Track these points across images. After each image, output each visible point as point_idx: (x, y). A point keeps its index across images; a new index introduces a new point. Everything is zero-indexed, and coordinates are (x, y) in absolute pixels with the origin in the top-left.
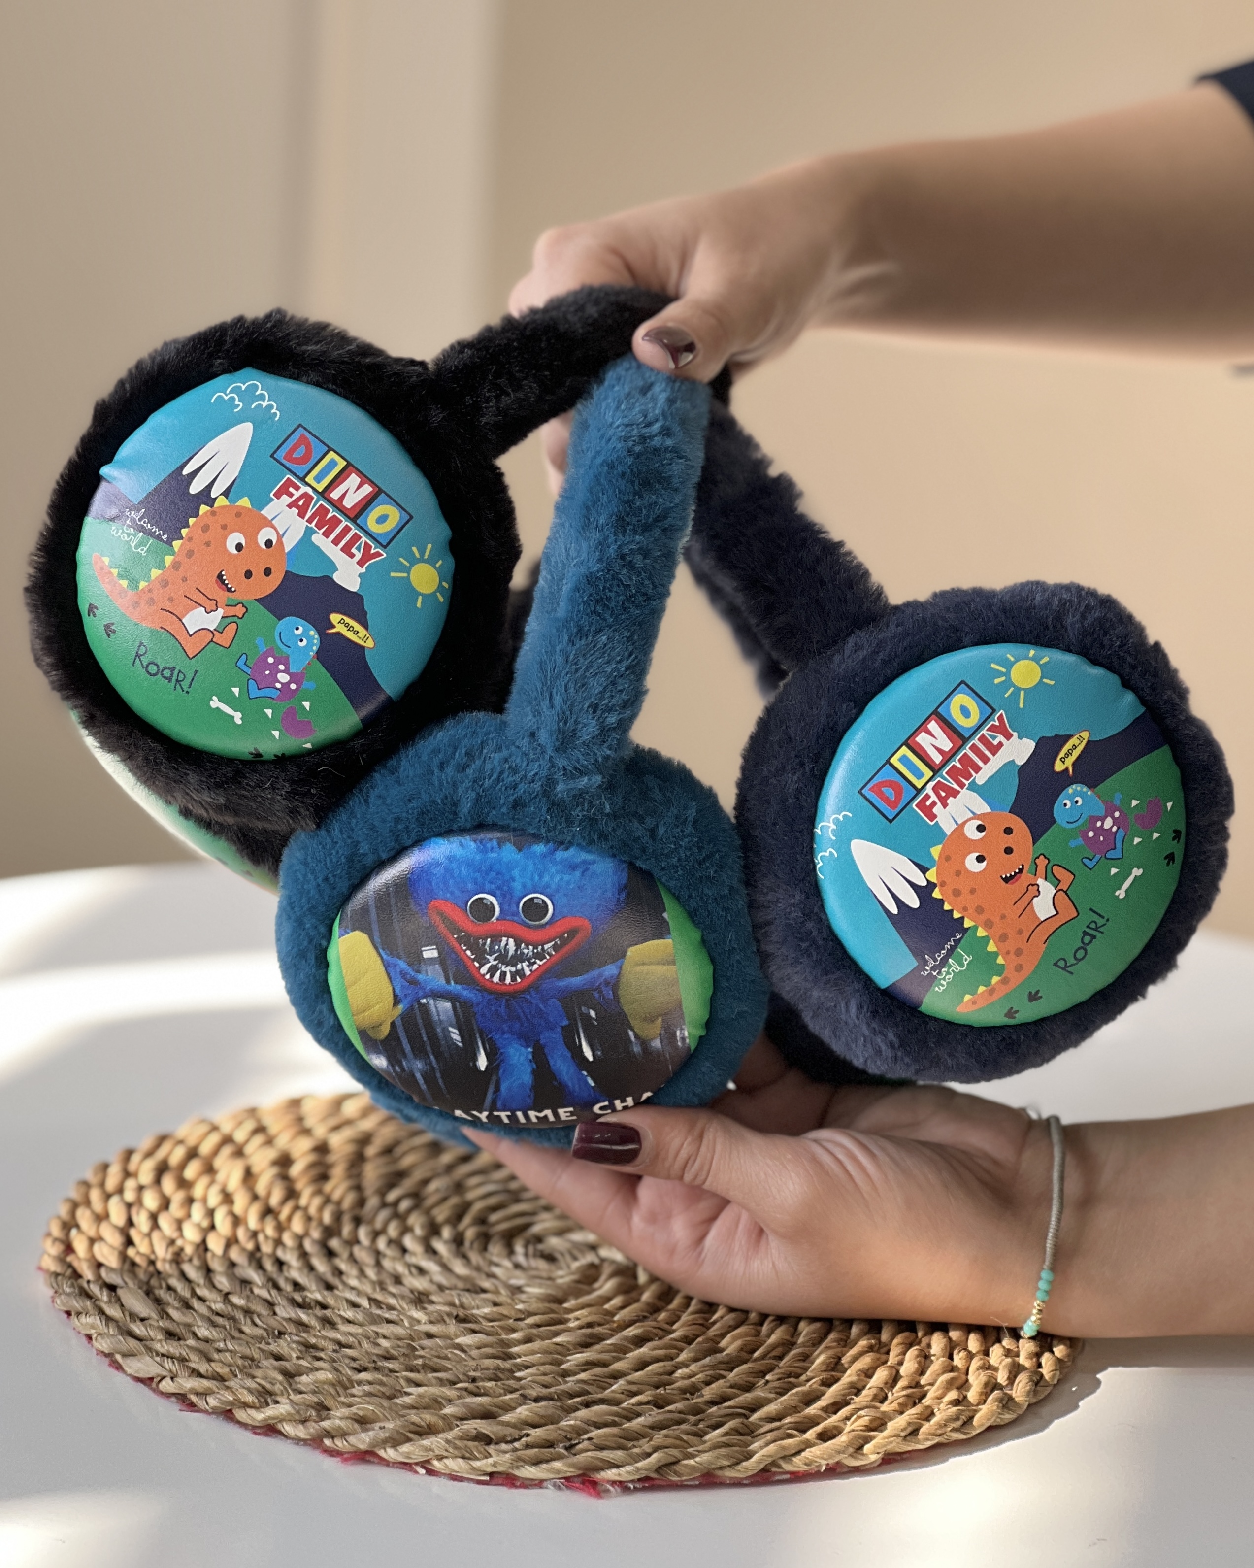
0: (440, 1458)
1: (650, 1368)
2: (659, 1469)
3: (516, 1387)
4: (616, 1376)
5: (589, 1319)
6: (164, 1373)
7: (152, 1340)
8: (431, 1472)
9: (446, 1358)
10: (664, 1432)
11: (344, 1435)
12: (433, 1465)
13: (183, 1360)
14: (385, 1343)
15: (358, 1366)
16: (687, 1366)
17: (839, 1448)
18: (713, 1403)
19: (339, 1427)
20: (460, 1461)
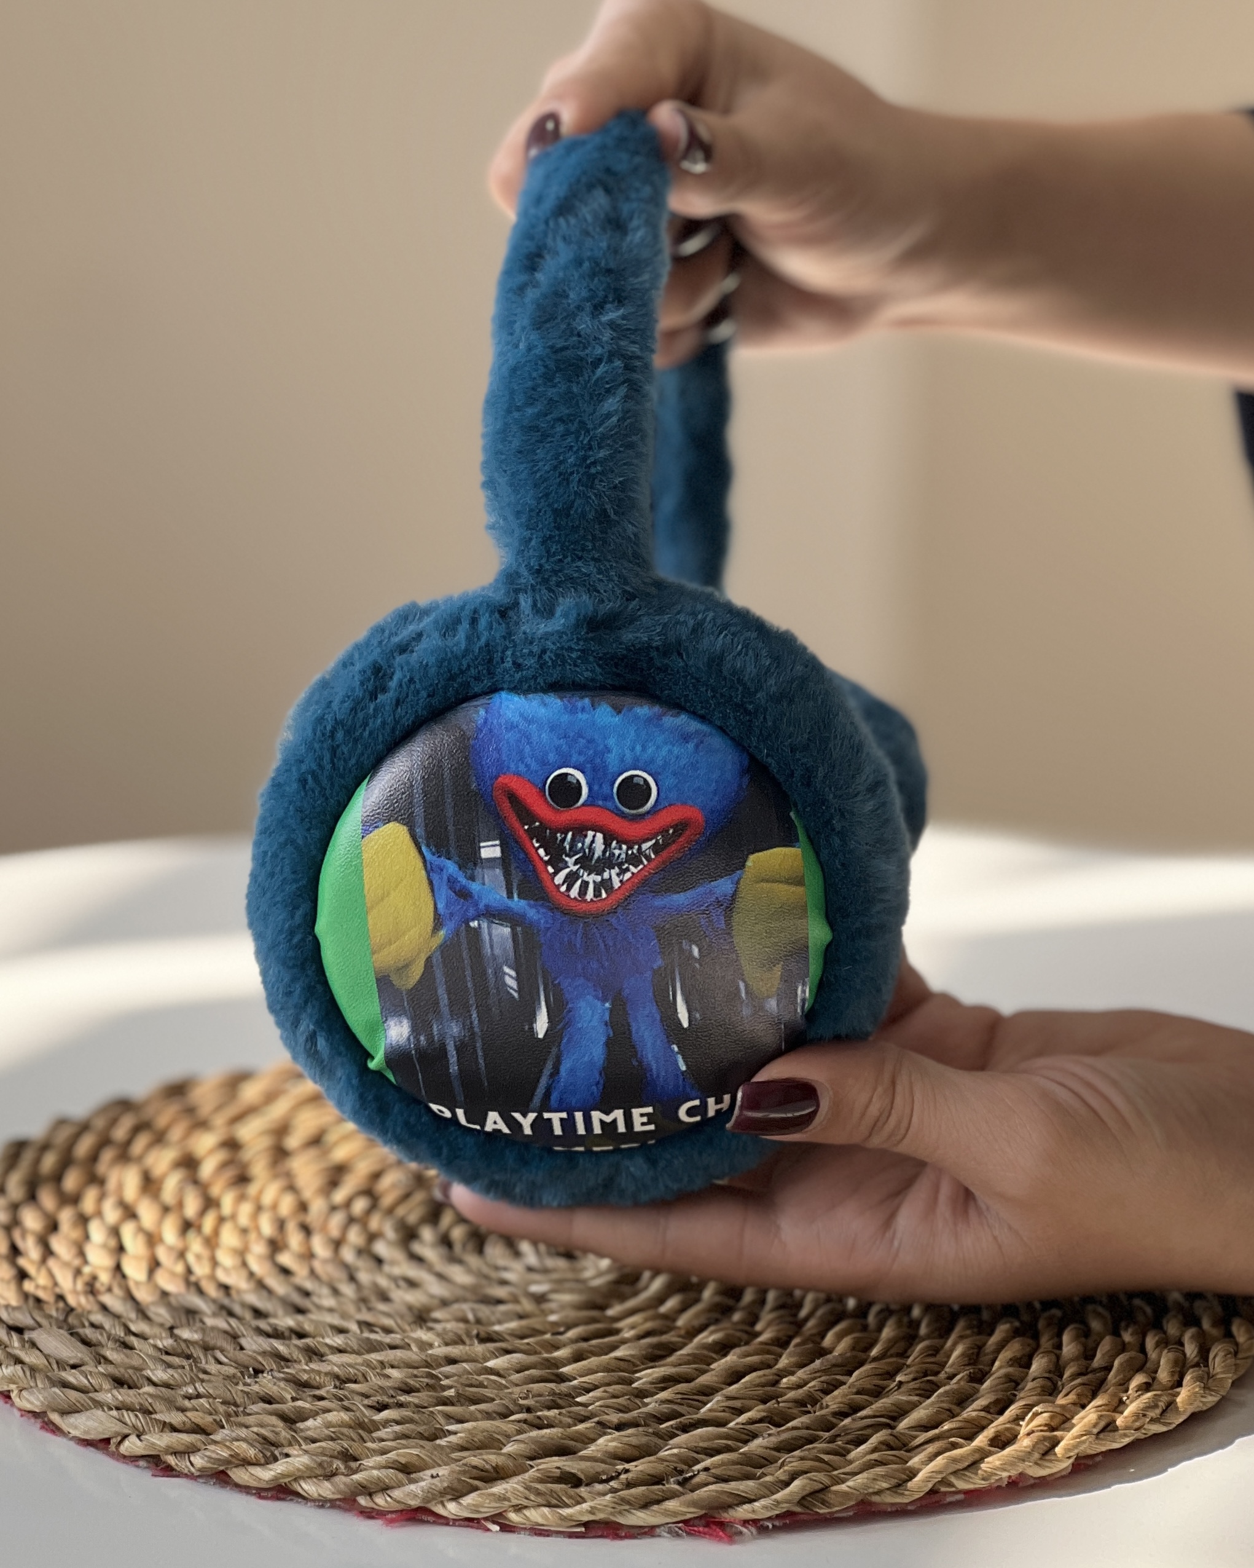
0: (518, 1509)
1: (747, 1378)
2: (802, 1501)
3: (586, 1414)
4: (708, 1392)
5: (649, 1325)
6: (126, 1431)
7: (96, 1391)
8: (507, 1528)
9: (481, 1385)
10: (797, 1453)
11: (385, 1489)
12: (506, 1518)
13: (147, 1412)
14: (395, 1373)
15: (375, 1404)
16: (793, 1373)
17: (1020, 1454)
18: (843, 1415)
19: (379, 1478)
20: (546, 1510)
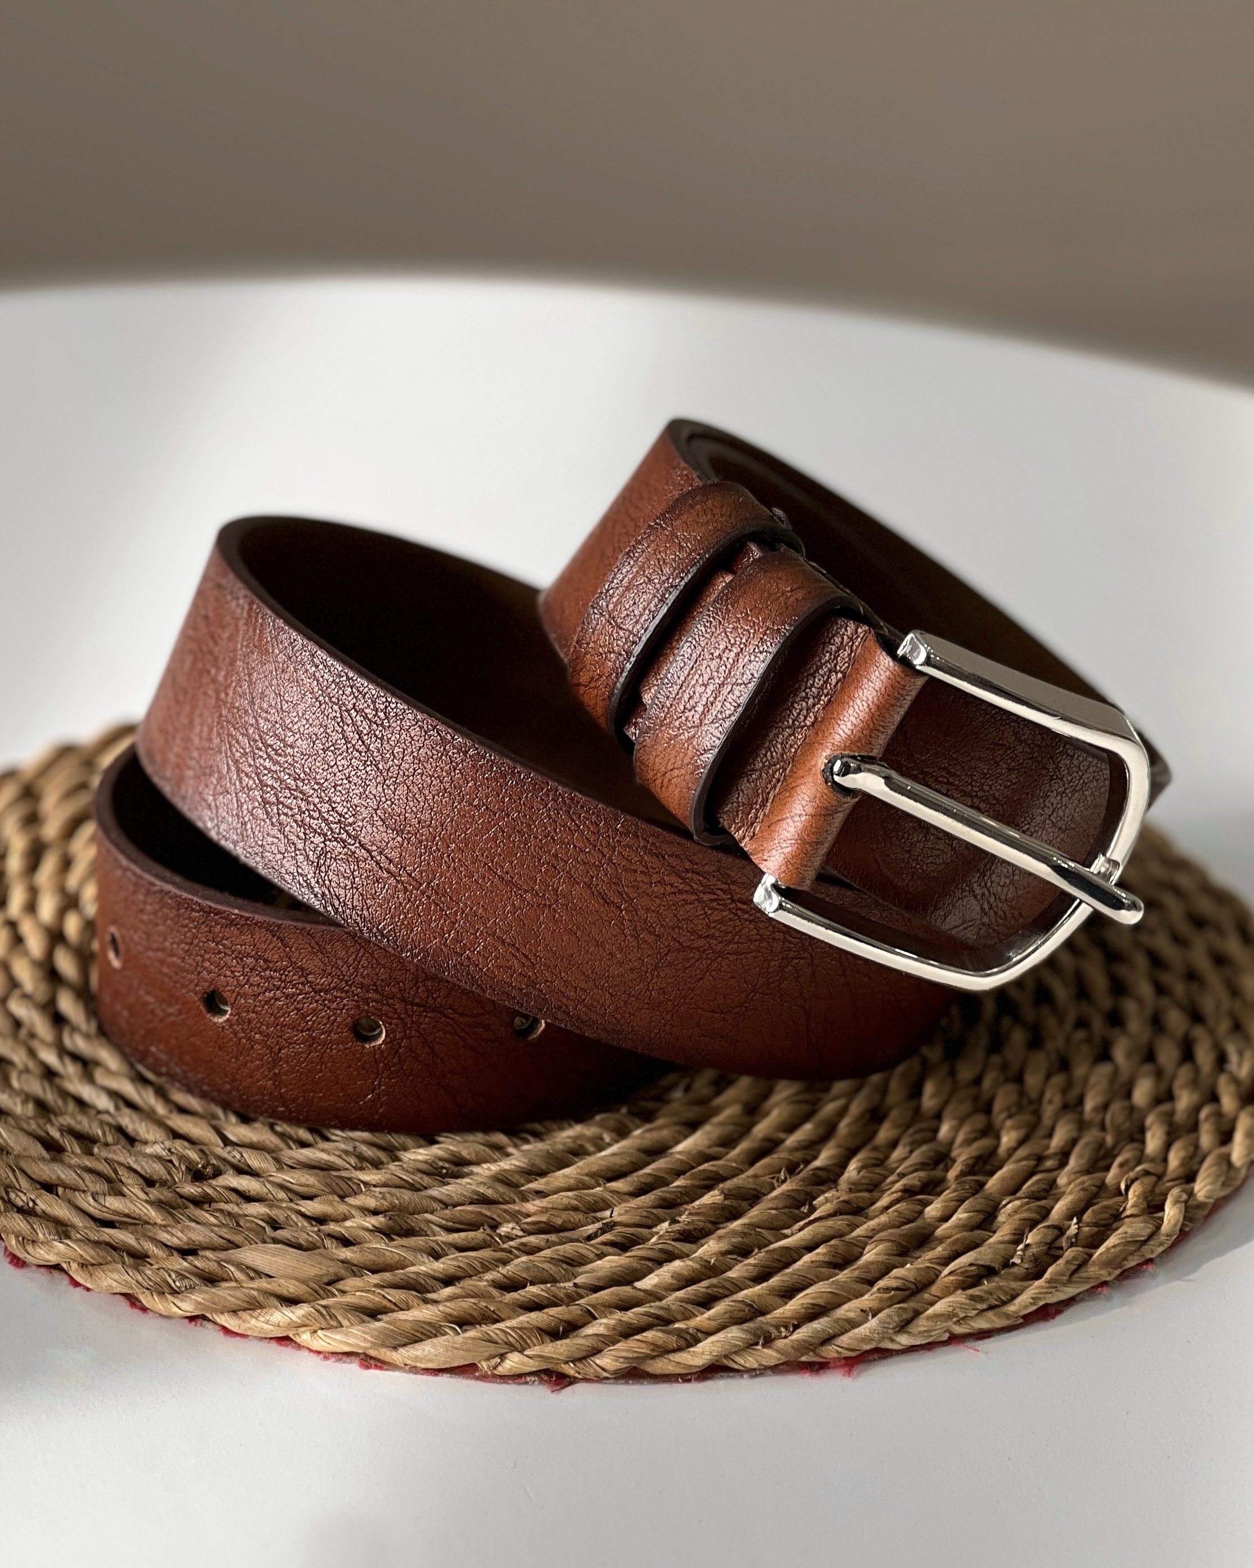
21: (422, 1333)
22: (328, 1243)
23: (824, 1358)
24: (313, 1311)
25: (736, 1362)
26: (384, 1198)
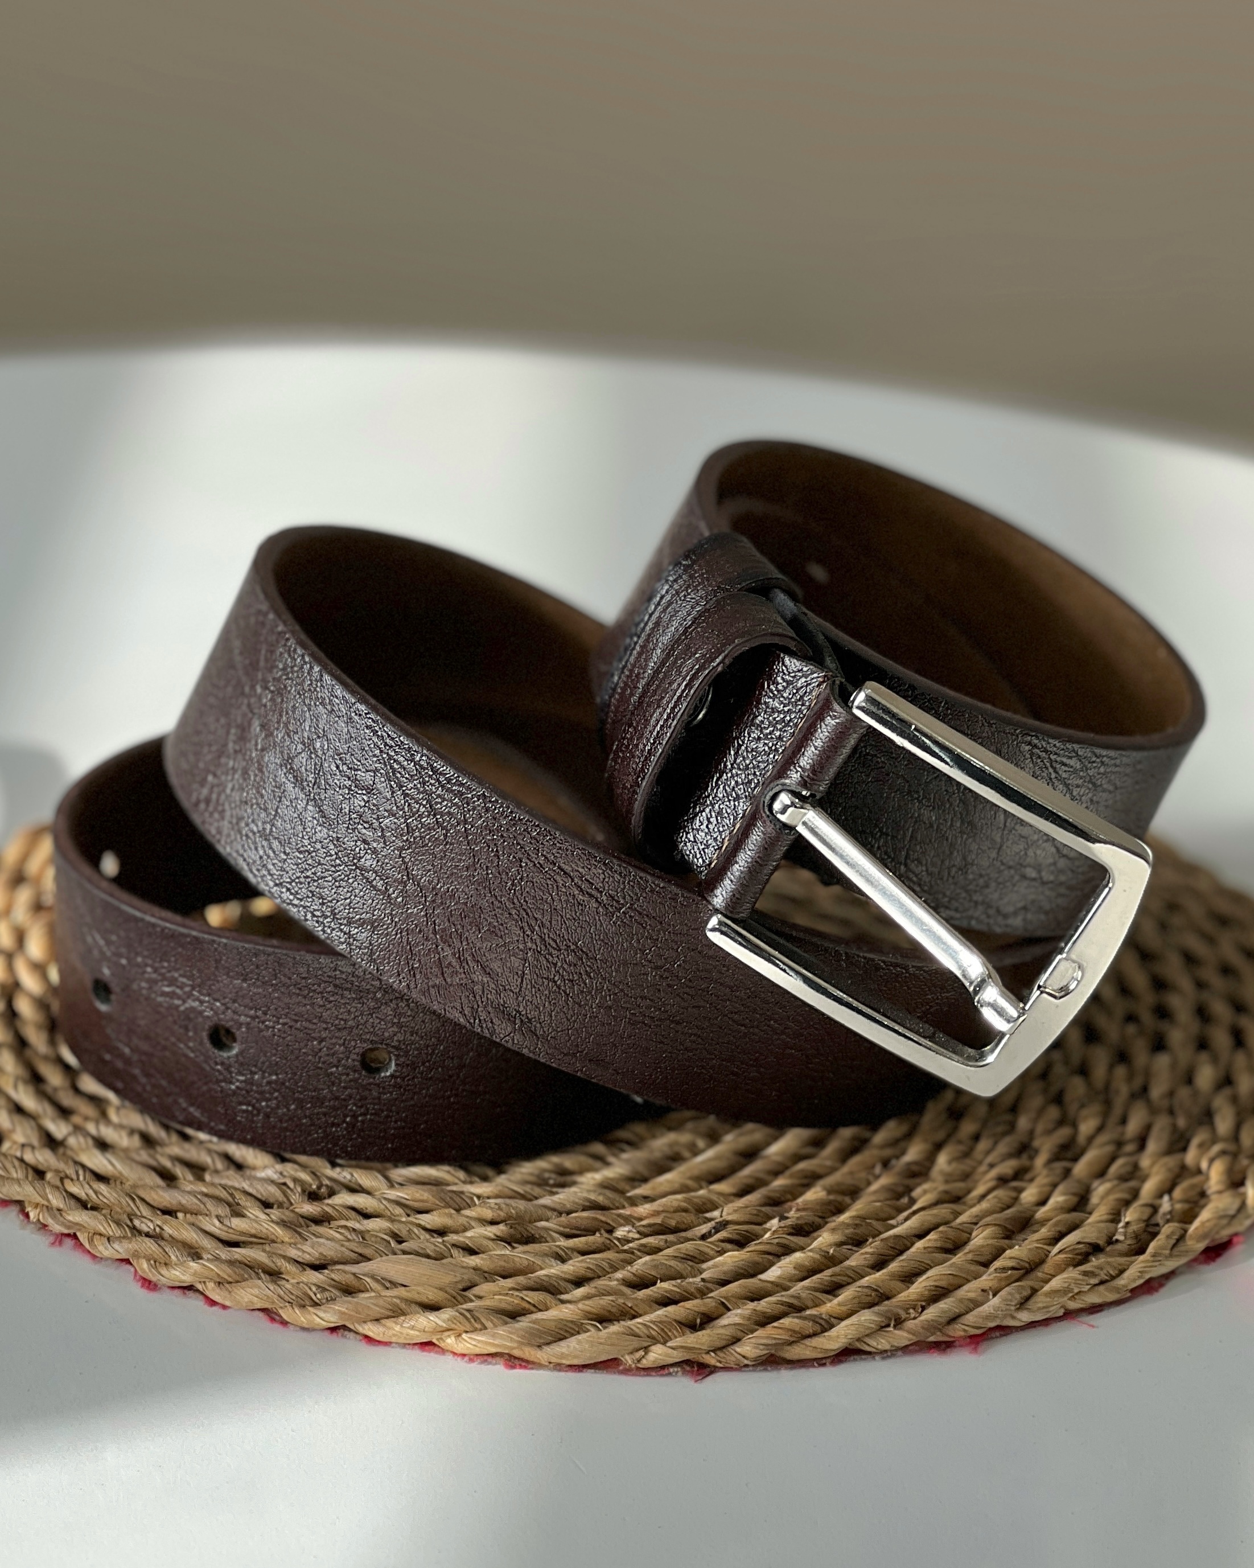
21: (566, 1331)
22: (455, 1252)
23: (950, 1337)
24: (458, 1314)
25: (869, 1345)
26: (500, 1209)
